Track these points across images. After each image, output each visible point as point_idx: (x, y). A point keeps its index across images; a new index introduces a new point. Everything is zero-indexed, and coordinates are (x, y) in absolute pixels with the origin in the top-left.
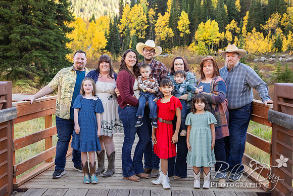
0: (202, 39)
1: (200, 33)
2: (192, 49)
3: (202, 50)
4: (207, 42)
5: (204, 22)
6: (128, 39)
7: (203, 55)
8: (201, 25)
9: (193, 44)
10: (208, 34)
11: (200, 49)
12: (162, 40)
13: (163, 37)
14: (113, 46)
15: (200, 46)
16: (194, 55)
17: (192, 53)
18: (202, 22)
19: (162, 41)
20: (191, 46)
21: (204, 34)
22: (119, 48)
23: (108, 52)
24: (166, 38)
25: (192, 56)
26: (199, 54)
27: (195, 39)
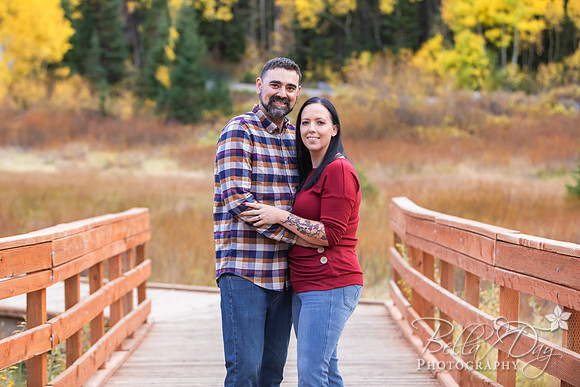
0: (470, 21)
2: (431, 65)
3: (470, 71)
4: (493, 34)
6: (161, 23)
7: (478, 89)
9: (435, 42)
11: (465, 64)
12: (305, 25)
13: (309, 13)
14: (96, 50)
15: (466, 50)
16: (440, 90)
17: (431, 80)
19: (306, 31)
20: (424, 52)
22: (120, 60)
23: (77, 78)
24: (322, 18)
25: (432, 94)
26: (460, 87)
27: (441, 23)
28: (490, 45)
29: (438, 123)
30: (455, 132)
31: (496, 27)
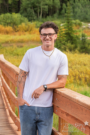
28: (35, 11)
31: (37, 7)
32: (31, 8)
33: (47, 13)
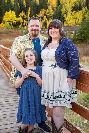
0: (7, 20)
1: (6, 18)
2: (2, 26)
3: (7, 27)
5: (8, 12)
7: (8, 29)
8: (6, 13)
9: (2, 23)
10: (10, 18)
11: (7, 26)
17: (2, 28)
18: (7, 12)
21: (8, 18)
25: (3, 30)
26: (6, 29)
27: (3, 20)
28: (9, 24)
29: (3, 33)
30: (6, 35)
31: (10, 21)
32: (8, 22)
33: (16, 24)
